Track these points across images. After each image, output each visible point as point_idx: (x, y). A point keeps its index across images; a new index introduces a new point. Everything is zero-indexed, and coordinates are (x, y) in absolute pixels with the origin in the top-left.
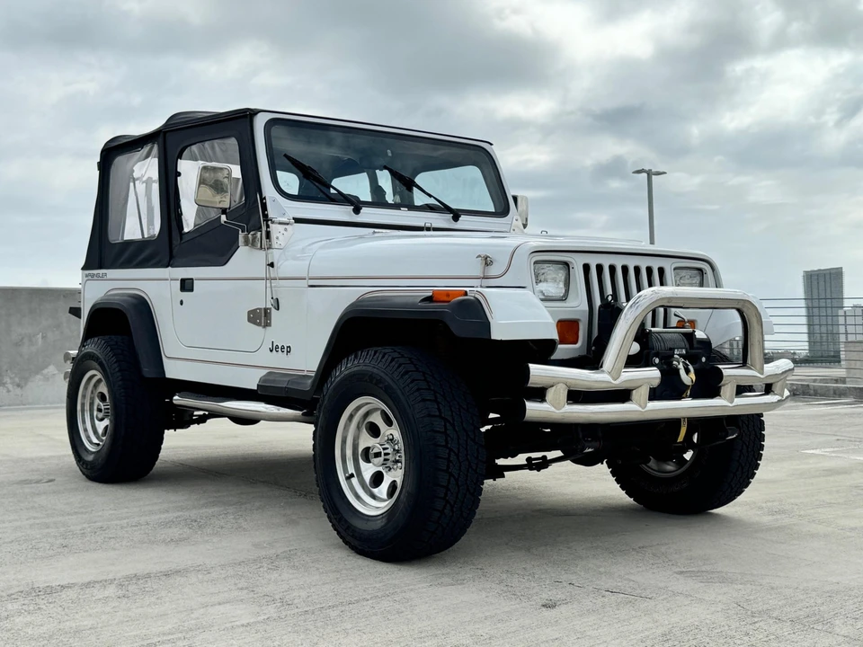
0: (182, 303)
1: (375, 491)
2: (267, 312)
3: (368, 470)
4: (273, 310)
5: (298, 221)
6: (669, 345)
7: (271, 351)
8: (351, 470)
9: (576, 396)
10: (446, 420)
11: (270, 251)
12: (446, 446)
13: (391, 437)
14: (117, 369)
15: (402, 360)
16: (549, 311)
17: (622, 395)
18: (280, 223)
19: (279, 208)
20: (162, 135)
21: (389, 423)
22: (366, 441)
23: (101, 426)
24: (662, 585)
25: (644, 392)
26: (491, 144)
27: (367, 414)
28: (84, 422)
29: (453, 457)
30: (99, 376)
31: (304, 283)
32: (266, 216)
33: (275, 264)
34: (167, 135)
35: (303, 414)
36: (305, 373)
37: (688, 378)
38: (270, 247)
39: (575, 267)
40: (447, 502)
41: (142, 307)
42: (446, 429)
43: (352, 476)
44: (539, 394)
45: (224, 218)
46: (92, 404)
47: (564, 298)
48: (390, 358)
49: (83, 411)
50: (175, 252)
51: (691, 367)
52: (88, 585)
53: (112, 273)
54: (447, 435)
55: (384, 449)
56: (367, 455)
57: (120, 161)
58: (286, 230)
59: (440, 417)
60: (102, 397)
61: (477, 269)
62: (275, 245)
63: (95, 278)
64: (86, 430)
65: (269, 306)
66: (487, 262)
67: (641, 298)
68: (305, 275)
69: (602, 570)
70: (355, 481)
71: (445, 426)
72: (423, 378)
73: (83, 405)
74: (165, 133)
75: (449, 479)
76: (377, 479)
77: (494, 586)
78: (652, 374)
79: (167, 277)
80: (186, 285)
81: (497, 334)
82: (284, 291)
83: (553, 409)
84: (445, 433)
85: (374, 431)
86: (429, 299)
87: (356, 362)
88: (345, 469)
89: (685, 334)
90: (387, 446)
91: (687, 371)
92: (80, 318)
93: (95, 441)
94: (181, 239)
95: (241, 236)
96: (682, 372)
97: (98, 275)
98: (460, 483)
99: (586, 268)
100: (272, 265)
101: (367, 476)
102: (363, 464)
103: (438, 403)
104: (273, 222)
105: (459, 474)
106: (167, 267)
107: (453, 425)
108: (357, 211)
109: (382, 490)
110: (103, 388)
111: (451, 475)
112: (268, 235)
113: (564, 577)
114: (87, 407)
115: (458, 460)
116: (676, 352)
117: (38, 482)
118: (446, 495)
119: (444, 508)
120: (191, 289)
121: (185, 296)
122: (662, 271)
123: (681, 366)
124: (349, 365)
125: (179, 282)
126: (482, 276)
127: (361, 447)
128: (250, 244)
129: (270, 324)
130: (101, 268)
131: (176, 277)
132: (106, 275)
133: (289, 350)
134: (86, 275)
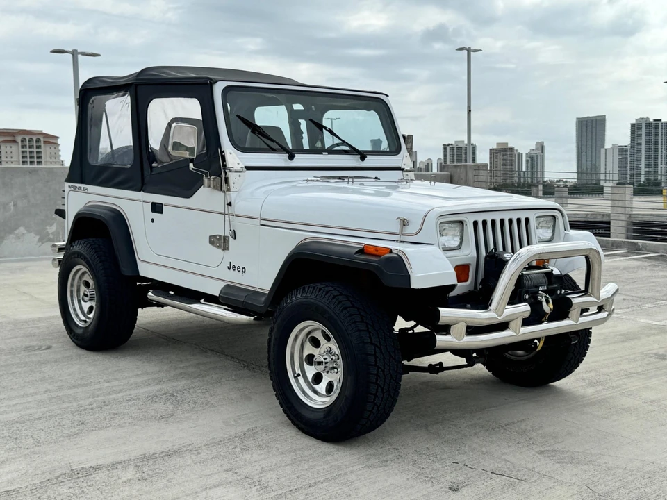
0: (153, 221)
1: (317, 387)
2: (225, 240)
3: (311, 371)
4: (231, 238)
5: (248, 168)
6: (535, 282)
7: (229, 269)
8: (298, 371)
9: (472, 330)
10: (376, 346)
11: (228, 193)
12: (376, 365)
13: (329, 349)
14: (101, 268)
15: (341, 298)
16: (449, 260)
17: (503, 326)
18: (236, 172)
19: (234, 158)
20: (133, 86)
21: (328, 339)
22: (309, 349)
23: (86, 306)
24: (530, 466)
25: (520, 321)
26: (387, 96)
27: (310, 332)
28: (73, 304)
29: (380, 373)
30: (84, 269)
31: (257, 222)
32: (225, 166)
33: (233, 204)
34: (139, 87)
35: (254, 319)
36: (257, 290)
37: (548, 308)
38: (229, 190)
39: (468, 225)
40: (375, 404)
41: (119, 219)
42: (375, 352)
43: (299, 375)
44: (446, 329)
45: (191, 165)
46: (78, 291)
47: (459, 247)
48: (332, 296)
49: (72, 296)
50: (147, 179)
51: (550, 299)
52: (112, 466)
53: (91, 188)
54: (376, 357)
55: (325, 359)
56: (310, 360)
57: (96, 99)
58: (240, 176)
59: (371, 343)
60: (87, 284)
61: (397, 229)
62: (232, 189)
63: (77, 190)
64: (75, 310)
65: (227, 234)
66: (404, 223)
67: (520, 255)
68: (258, 216)
69: (484, 449)
70: (301, 379)
71: (375, 350)
72: (358, 313)
73: (72, 292)
74: (137, 85)
75: (377, 389)
76: (318, 378)
77: (410, 467)
78: (524, 308)
79: (141, 199)
80: (157, 208)
81: (415, 285)
82: (240, 225)
83: (455, 340)
84: (375, 355)
85: (316, 343)
86: (362, 251)
87: (304, 295)
88: (294, 372)
89: (546, 273)
90: (326, 357)
91: (548, 302)
92: (65, 218)
93: (83, 318)
94: (152, 171)
95: (206, 180)
96: (544, 303)
97: (80, 188)
98: (384, 391)
99: (475, 223)
100: (230, 204)
101: (310, 377)
102: (306, 366)
103: (370, 333)
104: (230, 171)
105: (384, 384)
106: (140, 191)
107: (380, 349)
108: (291, 157)
109: (322, 387)
110: (88, 277)
111: (379, 385)
112: (227, 180)
113: (459, 458)
114: (75, 294)
115: (384, 374)
116: (540, 289)
117: (39, 349)
118: (374, 400)
119: (373, 409)
120: (161, 211)
121: (156, 216)
122: (527, 220)
123: (544, 299)
124: (298, 296)
125: (150, 204)
126: (400, 233)
127: (306, 353)
128: (212, 186)
129: (228, 249)
130: (82, 183)
131: (148, 200)
132: (87, 189)
133: (244, 271)
134: (70, 187)
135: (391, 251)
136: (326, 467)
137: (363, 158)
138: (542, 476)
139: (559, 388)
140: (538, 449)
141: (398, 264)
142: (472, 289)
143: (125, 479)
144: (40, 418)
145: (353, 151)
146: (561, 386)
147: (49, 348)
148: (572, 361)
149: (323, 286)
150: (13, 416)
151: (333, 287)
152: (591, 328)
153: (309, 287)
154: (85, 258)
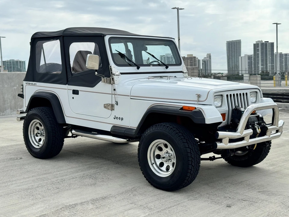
0: (73, 98)
1: (162, 168)
2: (112, 106)
3: (158, 162)
4: (115, 105)
5: (122, 74)
6: (253, 120)
7: (115, 119)
8: (153, 162)
9: (231, 141)
11: (114, 85)
12: (191, 157)
13: (167, 152)
14: (48, 120)
15: (174, 129)
16: (219, 111)
17: (242, 139)
18: (117, 75)
19: (115, 69)
20: (62, 37)
21: (167, 147)
22: (157, 152)
23: (37, 138)
24: (256, 197)
25: (249, 137)
26: (174, 39)
27: (158, 145)
30: (37, 121)
31: (129, 97)
32: (112, 73)
33: (116, 90)
34: (65, 38)
35: (127, 141)
36: (129, 127)
37: (259, 131)
38: (114, 83)
39: (225, 96)
41: (55, 98)
42: (191, 151)
43: (153, 163)
44: (221, 141)
45: (96, 73)
46: (34, 131)
47: (221, 106)
48: (170, 128)
49: (31, 134)
50: (69, 80)
51: (259, 127)
53: (38, 84)
54: (191, 153)
55: (166, 156)
56: (159, 157)
58: (118, 77)
59: (189, 148)
60: (38, 129)
61: (196, 99)
62: (116, 83)
63: (31, 85)
65: (114, 103)
66: (199, 96)
67: (249, 109)
68: (129, 95)
69: (235, 192)
70: (154, 165)
71: (190, 150)
72: (182, 135)
73: (31, 132)
74: (63, 37)
75: (192, 167)
76: (162, 164)
77: (207, 199)
78: (250, 131)
79: (66, 88)
80: (75, 92)
82: (120, 99)
83: (225, 145)
84: (191, 152)
85: (160, 149)
86: (182, 109)
87: (156, 128)
88: (151, 162)
89: (256, 116)
91: (258, 128)
92: (23, 98)
93: (37, 144)
94: (72, 75)
95: (103, 79)
96: (257, 129)
98: (194, 168)
99: (227, 96)
100: (115, 90)
101: (158, 164)
102: (157, 160)
103: (188, 143)
104: (114, 75)
106: (66, 85)
107: (192, 150)
108: (138, 68)
109: (164, 168)
110: (38, 125)
111: (192, 165)
112: (113, 79)
113: (226, 195)
115: (194, 161)
116: (255, 123)
117: (16, 159)
118: (191, 172)
119: (190, 175)
120: (78, 94)
121: (75, 96)
122: (246, 94)
123: (257, 127)
124: (153, 129)
125: (72, 91)
126: (198, 101)
127: (156, 154)
128: (105, 82)
129: (114, 110)
130: (34, 81)
131: (70, 89)
132: (36, 84)
133: (122, 119)
134: (26, 83)
135: (196, 108)
136: (172, 201)
137: (167, 68)
138: (263, 200)
139: (257, 167)
140: (257, 191)
141: (200, 114)
142: (227, 124)
143: (90, 208)
144: (38, 187)
145: (164, 65)
146: (258, 166)
147: (21, 158)
148: (264, 155)
149: (165, 124)
150: (25, 187)
151: (169, 124)
152: (271, 140)
153: (158, 125)
154: (39, 116)
